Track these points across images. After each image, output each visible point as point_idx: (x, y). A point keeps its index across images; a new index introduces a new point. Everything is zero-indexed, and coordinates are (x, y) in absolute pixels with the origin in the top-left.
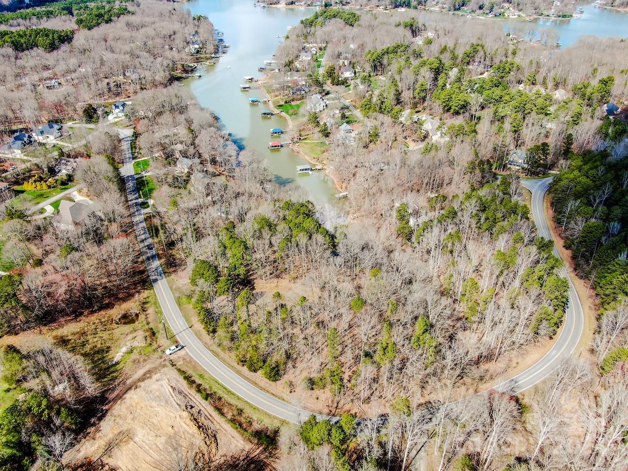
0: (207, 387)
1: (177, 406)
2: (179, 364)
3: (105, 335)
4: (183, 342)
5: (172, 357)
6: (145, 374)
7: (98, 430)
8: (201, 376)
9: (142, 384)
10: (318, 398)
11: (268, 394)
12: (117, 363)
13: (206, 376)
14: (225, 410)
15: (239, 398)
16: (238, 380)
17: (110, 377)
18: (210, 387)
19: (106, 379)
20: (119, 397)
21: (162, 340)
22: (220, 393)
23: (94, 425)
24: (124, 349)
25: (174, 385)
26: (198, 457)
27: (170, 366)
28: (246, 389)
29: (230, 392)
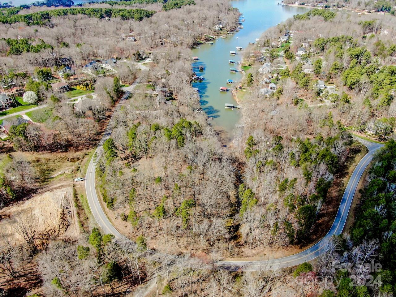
0: (81, 202)
1: (60, 205)
2: (77, 187)
3: (58, 164)
4: (87, 178)
5: (77, 183)
6: (59, 187)
7: (23, 203)
8: (82, 196)
9: (55, 190)
10: (126, 227)
11: (105, 216)
12: (53, 178)
13: (84, 197)
14: (81, 216)
15: (90, 213)
16: (97, 204)
17: (45, 183)
18: (82, 203)
19: (43, 183)
20: (42, 193)
21: (79, 174)
22: (85, 207)
23: (23, 201)
24: (60, 173)
25: (67, 195)
26: (51, 231)
27: (72, 186)
28: (97, 209)
29: (89, 208)
